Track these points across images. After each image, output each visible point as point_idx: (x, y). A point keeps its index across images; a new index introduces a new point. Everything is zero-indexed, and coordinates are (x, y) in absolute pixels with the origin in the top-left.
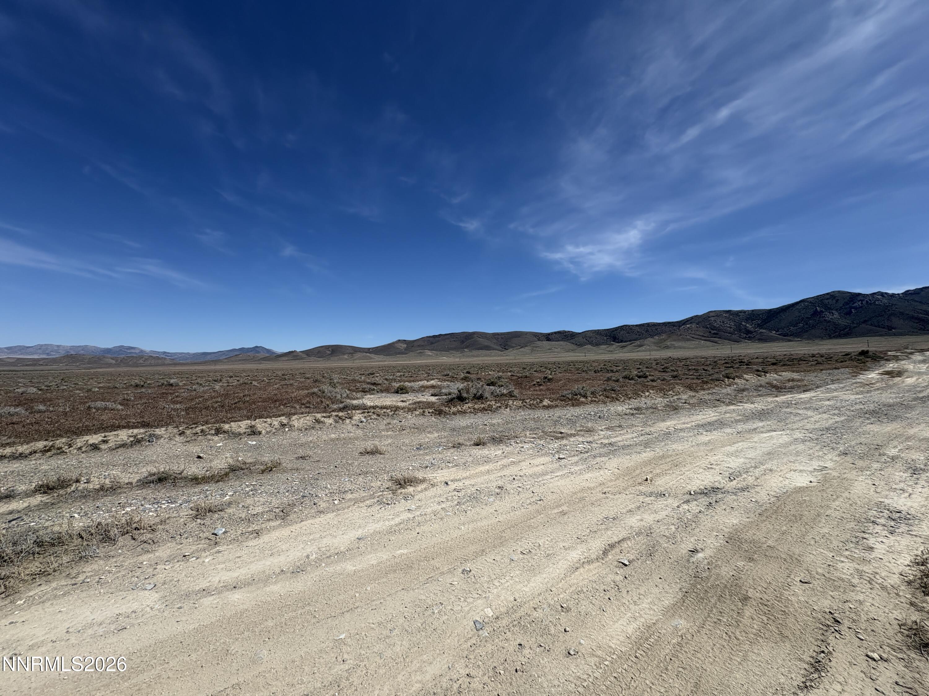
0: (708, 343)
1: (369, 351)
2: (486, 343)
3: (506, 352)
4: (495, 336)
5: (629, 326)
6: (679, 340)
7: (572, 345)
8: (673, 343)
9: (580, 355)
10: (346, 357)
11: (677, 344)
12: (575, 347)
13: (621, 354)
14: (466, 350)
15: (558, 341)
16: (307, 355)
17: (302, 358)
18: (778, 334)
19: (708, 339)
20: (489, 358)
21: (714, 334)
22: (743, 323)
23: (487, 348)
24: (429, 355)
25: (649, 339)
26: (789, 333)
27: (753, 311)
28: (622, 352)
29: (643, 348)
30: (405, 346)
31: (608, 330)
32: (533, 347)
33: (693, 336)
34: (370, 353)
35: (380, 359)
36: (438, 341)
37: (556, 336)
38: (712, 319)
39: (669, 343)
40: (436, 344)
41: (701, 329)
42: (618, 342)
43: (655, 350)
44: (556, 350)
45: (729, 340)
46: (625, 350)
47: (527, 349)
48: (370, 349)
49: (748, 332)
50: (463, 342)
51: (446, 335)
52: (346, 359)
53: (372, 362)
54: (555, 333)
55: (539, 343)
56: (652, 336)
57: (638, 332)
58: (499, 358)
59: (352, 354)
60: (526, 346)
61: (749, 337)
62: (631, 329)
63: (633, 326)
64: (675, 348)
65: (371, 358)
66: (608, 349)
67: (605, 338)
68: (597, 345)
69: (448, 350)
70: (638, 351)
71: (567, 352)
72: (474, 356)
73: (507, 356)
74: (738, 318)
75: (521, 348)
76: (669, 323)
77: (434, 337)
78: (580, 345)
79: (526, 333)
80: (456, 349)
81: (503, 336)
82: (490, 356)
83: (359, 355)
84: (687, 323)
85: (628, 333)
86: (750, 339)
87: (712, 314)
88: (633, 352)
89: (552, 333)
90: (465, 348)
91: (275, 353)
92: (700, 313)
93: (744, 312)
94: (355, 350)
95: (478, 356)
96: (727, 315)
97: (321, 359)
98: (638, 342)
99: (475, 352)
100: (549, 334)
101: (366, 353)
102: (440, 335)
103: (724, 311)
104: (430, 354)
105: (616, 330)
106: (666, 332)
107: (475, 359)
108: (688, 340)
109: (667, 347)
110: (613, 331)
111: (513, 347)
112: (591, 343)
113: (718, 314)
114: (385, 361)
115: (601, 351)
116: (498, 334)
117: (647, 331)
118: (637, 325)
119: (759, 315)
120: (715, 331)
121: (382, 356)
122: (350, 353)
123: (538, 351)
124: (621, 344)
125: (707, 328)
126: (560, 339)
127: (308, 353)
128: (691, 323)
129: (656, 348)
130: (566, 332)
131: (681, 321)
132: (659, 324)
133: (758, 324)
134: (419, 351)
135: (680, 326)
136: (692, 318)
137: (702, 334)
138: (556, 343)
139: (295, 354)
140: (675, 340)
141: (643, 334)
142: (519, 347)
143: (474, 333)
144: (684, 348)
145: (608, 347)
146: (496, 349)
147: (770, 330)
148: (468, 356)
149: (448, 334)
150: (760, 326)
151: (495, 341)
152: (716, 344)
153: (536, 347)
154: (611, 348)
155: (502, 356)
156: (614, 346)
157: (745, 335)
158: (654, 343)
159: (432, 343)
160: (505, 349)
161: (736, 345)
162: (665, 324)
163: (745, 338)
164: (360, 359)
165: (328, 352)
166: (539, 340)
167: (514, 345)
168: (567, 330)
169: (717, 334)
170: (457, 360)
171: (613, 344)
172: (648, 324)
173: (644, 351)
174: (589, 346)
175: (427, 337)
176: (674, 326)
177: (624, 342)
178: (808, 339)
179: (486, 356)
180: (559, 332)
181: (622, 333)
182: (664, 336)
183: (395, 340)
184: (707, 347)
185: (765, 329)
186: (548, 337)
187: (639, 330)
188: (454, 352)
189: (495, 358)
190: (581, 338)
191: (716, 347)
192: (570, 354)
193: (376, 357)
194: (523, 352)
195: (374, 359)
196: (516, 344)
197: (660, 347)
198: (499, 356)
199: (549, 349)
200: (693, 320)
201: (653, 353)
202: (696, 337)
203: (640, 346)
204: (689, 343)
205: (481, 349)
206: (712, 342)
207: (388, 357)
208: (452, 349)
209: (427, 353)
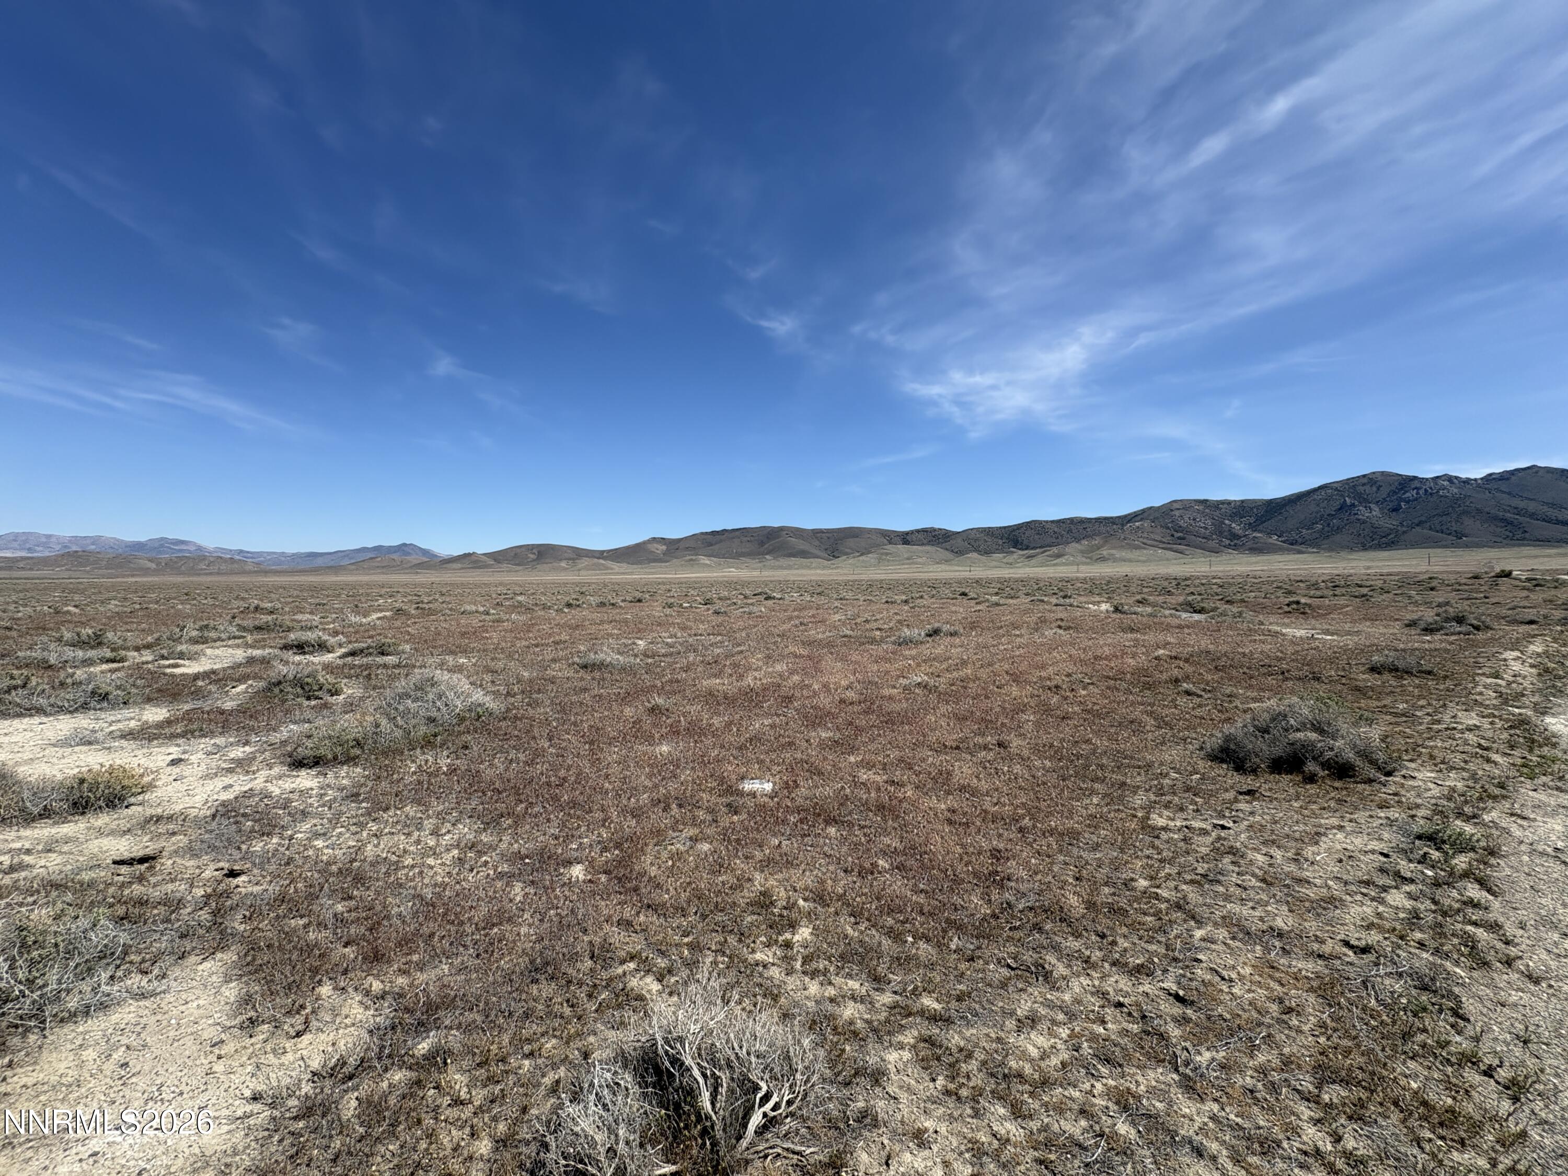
0: (1170, 554)
1: (601, 555)
2: (802, 545)
3: (836, 561)
4: (817, 534)
5: (1040, 522)
6: (1121, 548)
7: (946, 552)
8: (1113, 552)
9: (960, 568)
10: (563, 564)
11: (1117, 554)
12: (949, 555)
13: (1028, 570)
14: (767, 557)
15: (923, 544)
16: (495, 560)
17: (487, 566)
18: (1284, 542)
19: (1169, 546)
20: (809, 572)
21: (1179, 538)
22: (1227, 522)
23: (804, 554)
24: (708, 565)
25: (1074, 544)
26: (1300, 540)
27: (1243, 501)
28: (1029, 566)
29: (1063, 560)
30: (664, 548)
31: (1005, 528)
32: (882, 554)
33: (1145, 541)
34: (604, 558)
35: (622, 570)
36: (721, 541)
37: (920, 536)
38: (1177, 513)
39: (1105, 553)
40: (716, 546)
41: (1159, 530)
42: (1022, 549)
43: (1083, 564)
44: (919, 560)
45: (1203, 549)
46: (1034, 561)
47: (871, 558)
48: (604, 551)
49: (1234, 536)
50: (762, 544)
51: (734, 530)
52: (564, 569)
53: (610, 574)
54: (918, 531)
55: (890, 548)
56: (1078, 540)
57: (1055, 533)
58: (825, 572)
59: (573, 559)
60: (870, 552)
61: (1235, 545)
62: (1043, 527)
63: (1047, 522)
64: (1115, 560)
65: (607, 568)
66: (1005, 560)
67: (1000, 542)
68: (987, 553)
69: (738, 555)
70: (1055, 565)
71: (938, 563)
72: (781, 568)
73: (837, 568)
74: (1217, 513)
75: (862, 555)
76: (1106, 518)
77: (714, 533)
78: (960, 553)
79: (870, 531)
80: (750, 554)
81: (830, 535)
82: (809, 568)
83: (585, 562)
84: (1137, 519)
85: (1038, 534)
86: (1235, 547)
87: (1176, 506)
88: (1047, 566)
89: (912, 532)
90: (767, 554)
91: (436, 556)
92: (1157, 504)
93: (1229, 503)
94: (578, 554)
95: (789, 567)
96: (1201, 508)
97: (521, 568)
98: (1055, 550)
99: (784, 561)
100: (907, 533)
101: (598, 558)
102: (725, 530)
103: (1195, 500)
104: (708, 562)
105: (1018, 529)
106: (1099, 534)
107: (785, 572)
108: (1137, 548)
109: (1103, 559)
110: (1014, 530)
111: (846, 554)
112: (977, 550)
113: (1187, 505)
114: (632, 573)
115: (994, 563)
116: (821, 531)
117: (1070, 531)
118: (1052, 522)
119: (1252, 509)
120: (1181, 534)
121: (625, 565)
122: (570, 559)
123: (888, 561)
124: (1026, 552)
125: (1168, 528)
126: (925, 542)
127: (498, 557)
128: (1141, 520)
129: (1084, 559)
130: (934, 530)
131: (1126, 516)
132: (1090, 520)
133: (1250, 524)
134: (688, 558)
135: (1123, 525)
136: (1143, 511)
137: (1158, 538)
138: (920, 548)
139: (473, 558)
140: (1114, 548)
141: (1062, 536)
142: (858, 554)
143: (781, 529)
144: (1130, 561)
145: (1005, 557)
146: (818, 557)
147: (1269, 534)
148: (773, 568)
149: (737, 530)
150: (1253, 527)
151: (817, 543)
152: (1181, 555)
153: (887, 554)
154: (1010, 559)
155: (828, 568)
156: (1015, 556)
157: (1228, 542)
158: (1082, 552)
159: (711, 544)
160: (834, 556)
161: (1214, 558)
162: (1099, 520)
163: (1229, 547)
164: (587, 568)
165: (532, 556)
166: (890, 543)
167: (847, 550)
168: (937, 526)
169: (1184, 539)
170: (756, 573)
171: (1013, 552)
172: (1072, 520)
173: (1065, 564)
174: (975, 555)
175: (702, 533)
176: (1114, 523)
177: (1032, 549)
178: (1330, 549)
179: (801, 568)
180: (924, 531)
181: (1028, 533)
182: (1097, 541)
183: (646, 537)
184: (1168, 560)
185: (1260, 531)
186: (906, 538)
187: (1056, 530)
188: (748, 560)
189: (818, 571)
190: (959, 540)
191: (1182, 561)
192: (943, 567)
193: (616, 566)
194: (863, 561)
195: (612, 569)
196: (852, 549)
197: (1090, 558)
198: (824, 568)
199: (908, 559)
200: (1145, 514)
201: (1082, 568)
202: (1149, 542)
203: (1059, 556)
204: (1137, 553)
205: (794, 556)
206: (1175, 551)
207: (635, 566)
208: (743, 555)
209: (702, 561)
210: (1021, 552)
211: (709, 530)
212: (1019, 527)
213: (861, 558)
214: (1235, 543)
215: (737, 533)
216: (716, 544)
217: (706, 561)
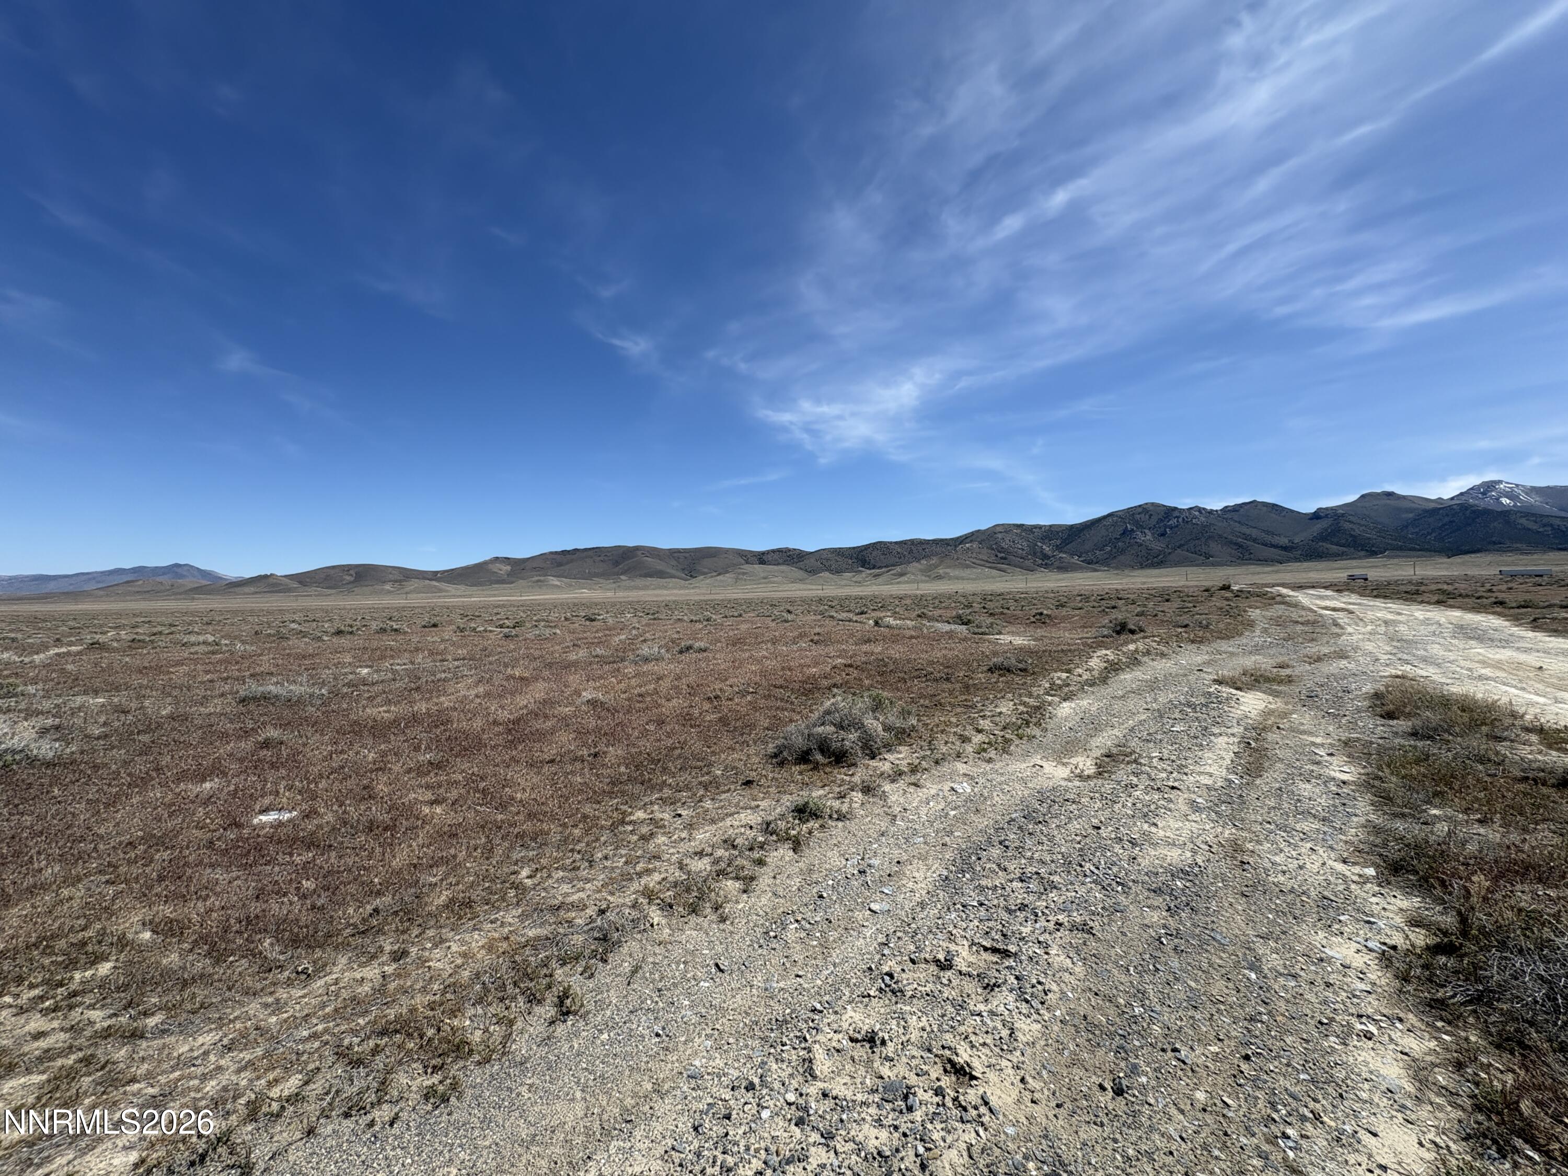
0: (995, 572)
1: (434, 576)
2: (660, 566)
3: (693, 581)
4: (674, 554)
5: (884, 543)
6: (954, 567)
7: (801, 571)
8: (948, 570)
9: (814, 587)
10: (388, 587)
11: (952, 572)
12: (800, 574)
13: (875, 588)
14: (623, 577)
15: (778, 564)
16: (300, 582)
17: (289, 590)
18: (1082, 561)
19: (994, 565)
20: (665, 592)
21: (1002, 558)
22: (1039, 544)
23: (661, 574)
24: (557, 586)
25: (915, 564)
26: (1095, 560)
27: (1051, 526)
28: (875, 584)
29: (905, 578)
30: (509, 568)
31: (854, 548)
32: (739, 573)
33: (974, 560)
34: (438, 580)
35: (459, 593)
36: (572, 561)
37: (776, 556)
38: (1000, 536)
39: (941, 572)
40: (567, 567)
41: (985, 551)
42: (870, 569)
43: (922, 581)
44: (776, 579)
45: (1021, 568)
46: (880, 580)
47: (728, 578)
48: (437, 572)
49: (1045, 557)
50: (616, 563)
51: (586, 550)
52: (389, 592)
53: (444, 597)
54: (773, 551)
55: (748, 568)
56: (918, 561)
57: (898, 553)
58: (682, 592)
59: (400, 581)
60: (727, 572)
61: (1046, 564)
62: (888, 548)
63: (891, 543)
64: (950, 578)
65: (440, 590)
66: (854, 579)
67: (850, 562)
68: (838, 572)
69: (590, 576)
70: (898, 583)
71: (792, 582)
72: (637, 588)
73: (694, 587)
74: (1031, 536)
75: (719, 574)
76: (942, 540)
77: (564, 552)
78: (813, 572)
79: (727, 551)
80: (604, 575)
81: (687, 555)
82: (666, 588)
83: (414, 584)
84: (968, 540)
85: (883, 554)
86: (1046, 566)
87: (998, 529)
88: (892, 584)
89: (768, 552)
90: (622, 574)
91: (221, 578)
92: (983, 527)
93: (1040, 527)
94: (405, 576)
95: (645, 588)
96: (1019, 531)
97: (333, 591)
98: (898, 569)
99: (640, 582)
100: (763, 553)
101: (430, 580)
102: (576, 550)
103: (1014, 525)
104: (558, 583)
105: (866, 549)
106: (937, 554)
107: (641, 593)
108: (968, 567)
109: (939, 577)
110: (862, 551)
111: (704, 574)
112: (829, 570)
113: (1008, 529)
114: (471, 596)
115: (843, 582)
116: (678, 551)
117: (911, 552)
118: (896, 543)
119: (1058, 533)
120: (1003, 555)
121: (462, 587)
122: (396, 581)
123: (745, 580)
124: (873, 571)
125: (993, 549)
126: (781, 561)
127: (304, 580)
128: (971, 541)
129: (923, 578)
130: (789, 550)
131: (958, 538)
132: (927, 542)
133: (1057, 546)
134: (537, 578)
135: (956, 546)
136: (972, 534)
137: (985, 558)
138: (776, 567)
139: (271, 580)
140: (949, 567)
141: (904, 556)
142: (715, 574)
143: (637, 548)
144: (963, 579)
145: (854, 576)
146: (675, 577)
147: (1072, 555)
148: (628, 588)
149: (590, 549)
150: (1059, 548)
151: (674, 563)
152: (1003, 574)
153: (744, 574)
154: (858, 578)
155: (687, 588)
156: (864, 575)
157: (1040, 562)
158: (921, 570)
159: (560, 564)
160: (691, 576)
161: (1030, 576)
162: (936, 542)
163: (1040, 566)
164: (417, 591)
165: (348, 578)
166: (747, 563)
167: (706, 570)
168: (791, 546)
169: (1005, 559)
170: (610, 594)
171: (861, 571)
172: (912, 542)
173: (907, 582)
174: (827, 574)
175: (551, 553)
176: (948, 545)
177: (879, 568)
178: (1117, 568)
179: (660, 588)
180: (779, 551)
181: (874, 553)
182: (934, 561)
183: (487, 557)
184: (993, 577)
185: (1064, 553)
186: (762, 558)
187: (899, 550)
188: (601, 581)
189: (675, 591)
190: (812, 560)
191: (1005, 578)
192: (798, 586)
193: (451, 588)
194: (721, 581)
195: (447, 591)
196: (709, 569)
197: (929, 576)
198: (682, 588)
199: (765, 578)
200: (974, 537)
201: (922, 585)
202: (978, 562)
203: (902, 575)
204: (968, 571)
205: (651, 576)
206: (1000, 570)
207: (475, 588)
208: (597, 575)
209: (551, 582)
210: (869, 572)
211: (559, 549)
212: (867, 547)
213: (718, 578)
214: (1046, 562)
215: (590, 553)
216: (567, 563)
217: (555, 581)
